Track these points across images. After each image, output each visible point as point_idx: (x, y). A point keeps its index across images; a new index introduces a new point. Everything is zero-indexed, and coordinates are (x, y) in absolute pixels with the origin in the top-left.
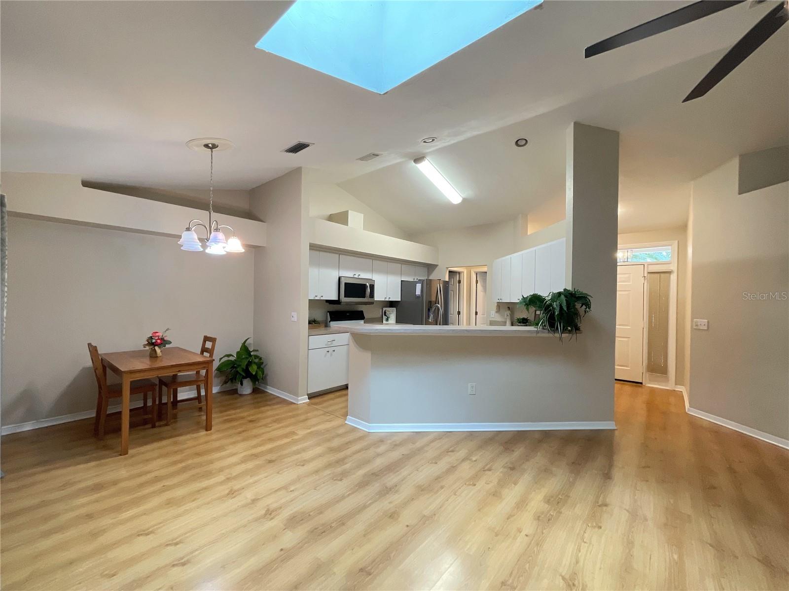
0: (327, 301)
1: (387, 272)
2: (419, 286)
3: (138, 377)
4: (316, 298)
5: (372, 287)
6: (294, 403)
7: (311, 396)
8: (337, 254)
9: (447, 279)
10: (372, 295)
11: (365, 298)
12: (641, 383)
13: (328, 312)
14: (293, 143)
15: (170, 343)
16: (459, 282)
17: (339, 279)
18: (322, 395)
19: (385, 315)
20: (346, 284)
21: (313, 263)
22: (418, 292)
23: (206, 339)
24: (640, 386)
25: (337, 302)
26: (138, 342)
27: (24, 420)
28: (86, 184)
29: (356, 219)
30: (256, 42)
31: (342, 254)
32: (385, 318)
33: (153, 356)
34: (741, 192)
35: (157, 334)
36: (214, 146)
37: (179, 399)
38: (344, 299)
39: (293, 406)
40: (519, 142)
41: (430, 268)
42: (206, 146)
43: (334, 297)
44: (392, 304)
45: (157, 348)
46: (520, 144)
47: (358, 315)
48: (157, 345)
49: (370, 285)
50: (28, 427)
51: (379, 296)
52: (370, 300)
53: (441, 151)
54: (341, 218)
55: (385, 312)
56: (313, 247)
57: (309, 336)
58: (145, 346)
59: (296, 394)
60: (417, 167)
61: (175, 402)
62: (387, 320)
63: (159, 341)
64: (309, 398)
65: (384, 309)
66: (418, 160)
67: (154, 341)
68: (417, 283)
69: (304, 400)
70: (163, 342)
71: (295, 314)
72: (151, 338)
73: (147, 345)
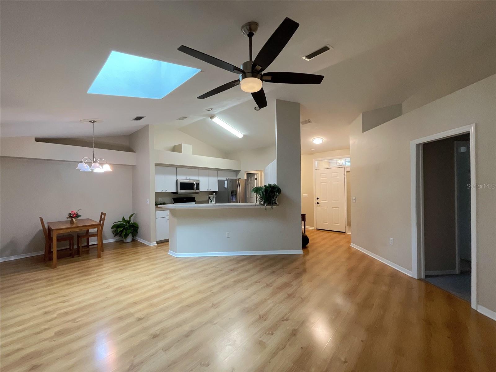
0: (172, 193)
1: (208, 176)
2: (226, 183)
3: (60, 232)
4: (163, 191)
5: (198, 184)
6: (149, 246)
7: (158, 243)
8: (176, 167)
9: (246, 178)
10: (198, 188)
11: (193, 190)
12: (345, 232)
13: (173, 198)
14: (135, 117)
15: (80, 216)
16: (256, 179)
17: (177, 180)
18: (165, 242)
19: (210, 199)
20: (180, 183)
21: (157, 172)
22: (226, 186)
23: (102, 214)
24: (345, 234)
25: (176, 193)
26: (64, 217)
27: (12, 255)
28: (38, 140)
29: (187, 148)
30: (86, 91)
31: (178, 167)
32: (210, 201)
33: (72, 222)
34: (364, 130)
35: (73, 212)
36: (94, 122)
37: (90, 244)
38: (179, 191)
39: (148, 247)
40: (256, 108)
41: (237, 172)
42: (90, 122)
43: (175, 191)
44: (212, 193)
45: (73, 219)
46: (257, 109)
47: (192, 200)
48: (74, 217)
49: (196, 183)
50: (13, 258)
51: (202, 189)
52: (197, 191)
53: (222, 113)
54: (177, 149)
55: (210, 198)
56: (156, 165)
57: (156, 211)
58: (68, 218)
59: (150, 241)
60: (212, 121)
61: (88, 246)
63: (74, 215)
64: (157, 244)
65: (209, 196)
66: (212, 117)
67: (72, 215)
68: (224, 181)
69: (154, 244)
70: (77, 216)
71: (148, 200)
72: (70, 214)
73: (69, 217)
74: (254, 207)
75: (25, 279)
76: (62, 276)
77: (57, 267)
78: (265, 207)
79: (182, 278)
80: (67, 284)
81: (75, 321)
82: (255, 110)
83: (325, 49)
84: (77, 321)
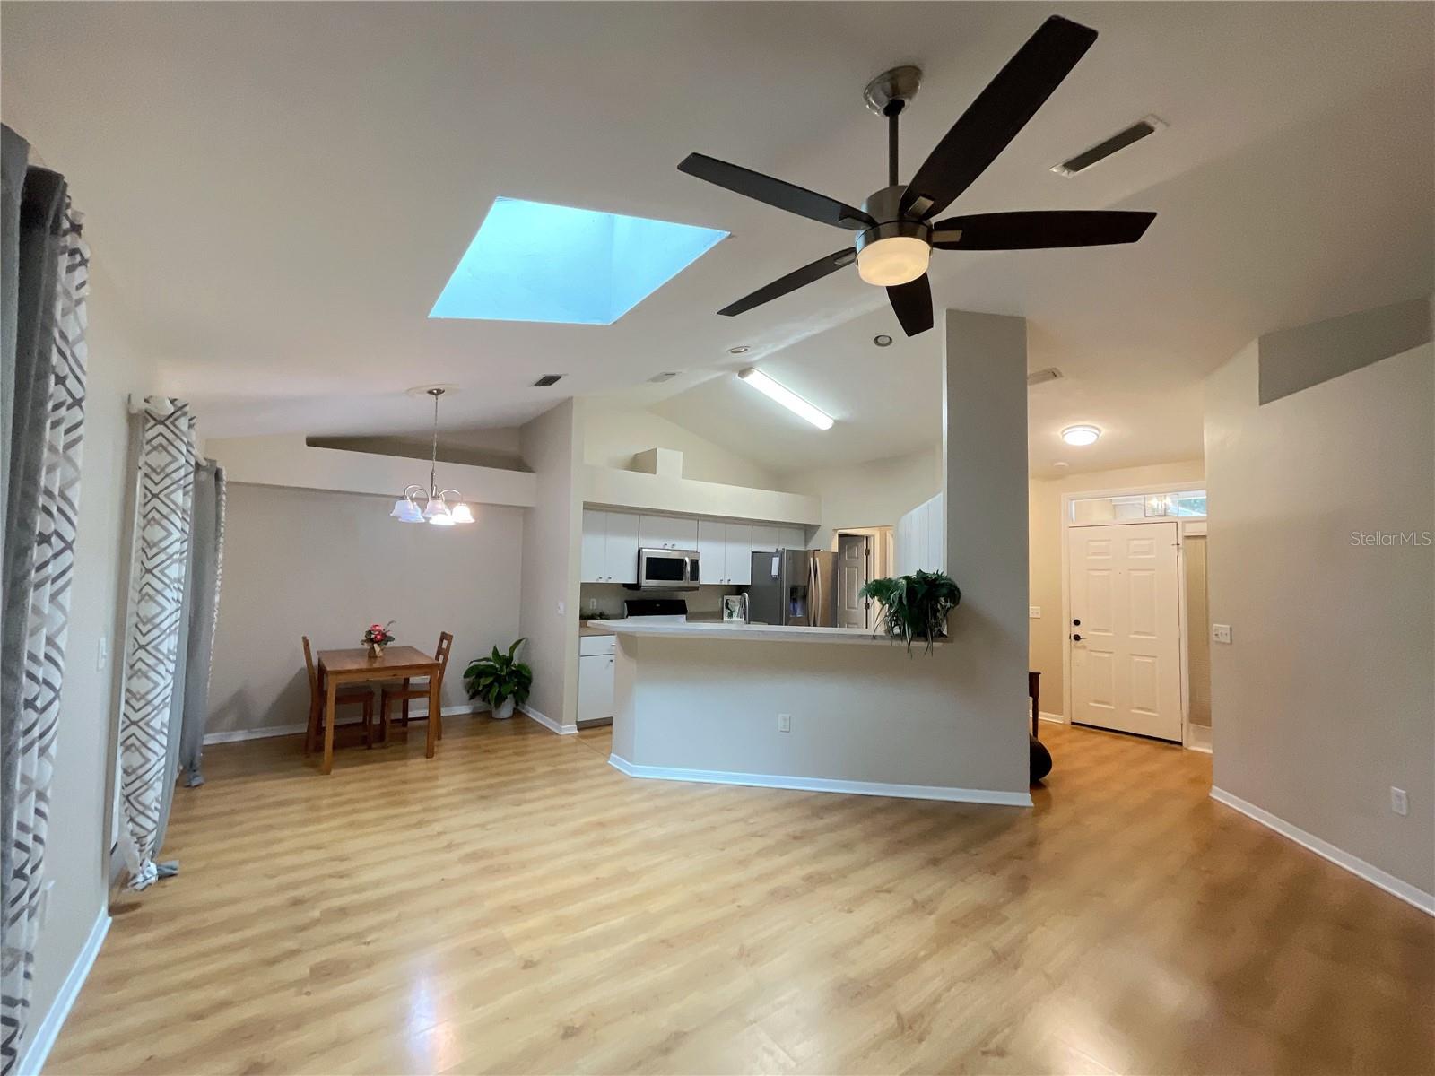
0: (625, 585)
1: (726, 539)
2: (776, 561)
3: (343, 679)
4: (600, 581)
5: (695, 563)
6: (557, 734)
7: (582, 726)
8: (637, 514)
9: (835, 549)
10: (695, 574)
11: (682, 579)
12: (1180, 744)
13: (626, 601)
14: (540, 377)
15: (392, 639)
16: (868, 552)
17: (639, 551)
18: (600, 726)
19: (727, 607)
20: (648, 558)
21: (588, 527)
22: (775, 571)
23: (444, 636)
24: (1178, 750)
25: (635, 587)
26: (355, 640)
27: (237, 727)
28: (313, 442)
29: (670, 460)
30: (429, 312)
31: (644, 514)
32: (726, 612)
33: (372, 655)
34: (1263, 401)
35: (377, 628)
36: (439, 392)
37: (411, 714)
38: (645, 582)
39: (555, 737)
40: (879, 340)
41: (809, 530)
42: (431, 392)
43: (631, 580)
44: (739, 590)
45: (375, 645)
46: (881, 343)
47: (673, 607)
48: (376, 642)
49: (692, 561)
50: (239, 736)
51: (706, 577)
52: (693, 584)
53: (770, 359)
54: (642, 463)
55: (727, 604)
56: (588, 507)
57: (580, 636)
58: (363, 642)
59: (558, 719)
60: (743, 382)
61: (405, 720)
62: (730, 615)
63: (379, 637)
64: (578, 729)
65: (726, 598)
66: (744, 372)
67: (373, 636)
68: (770, 555)
69: (570, 730)
70: (384, 638)
71: (561, 605)
72: (370, 632)
73: (365, 641)
74: (868, 642)
75: (258, 798)
76: (343, 798)
77: (333, 772)
78: (905, 644)
79: (649, 846)
80: (351, 825)
81: (363, 941)
82: (876, 346)
83: (1141, 130)
84: (368, 940)
